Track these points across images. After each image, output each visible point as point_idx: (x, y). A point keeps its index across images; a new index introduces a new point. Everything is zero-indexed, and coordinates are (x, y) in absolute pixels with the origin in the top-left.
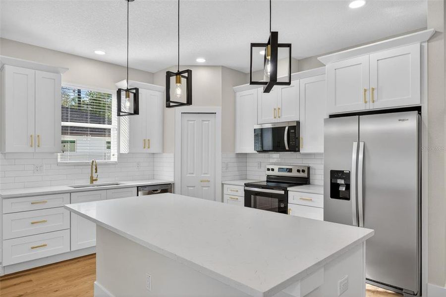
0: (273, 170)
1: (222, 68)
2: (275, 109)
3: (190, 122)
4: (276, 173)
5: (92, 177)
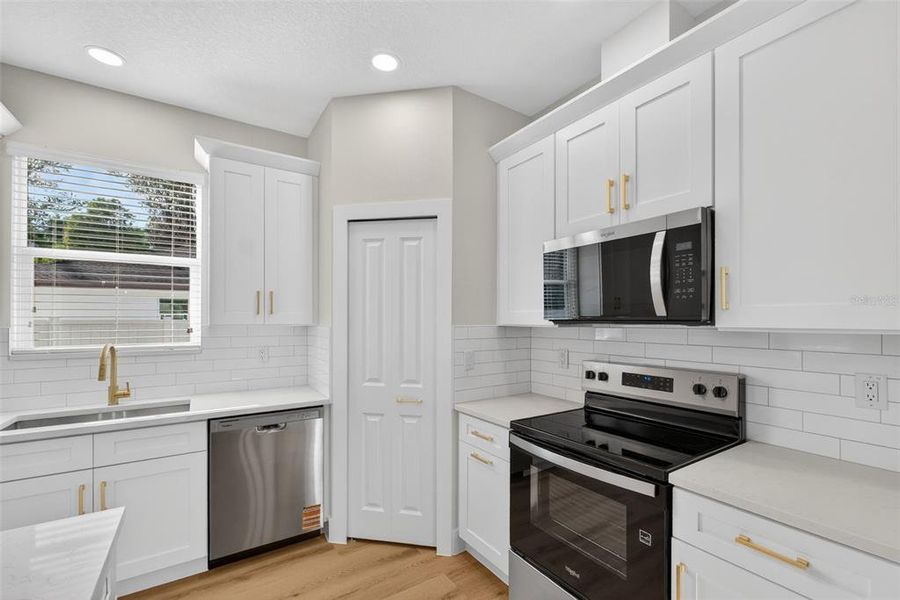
0: (604, 377)
1: (454, 94)
2: (612, 184)
3: (370, 245)
4: (615, 387)
5: (113, 388)
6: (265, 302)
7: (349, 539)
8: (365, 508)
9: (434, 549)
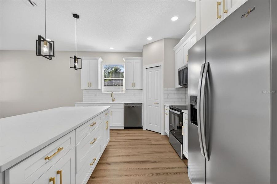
1: (164, 40)
3: (149, 73)
5: (113, 99)
6: (133, 85)
7: (146, 130)
8: (149, 124)
9: (160, 133)
